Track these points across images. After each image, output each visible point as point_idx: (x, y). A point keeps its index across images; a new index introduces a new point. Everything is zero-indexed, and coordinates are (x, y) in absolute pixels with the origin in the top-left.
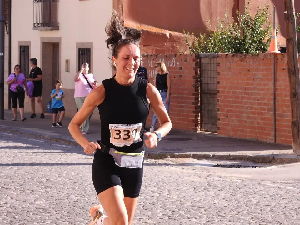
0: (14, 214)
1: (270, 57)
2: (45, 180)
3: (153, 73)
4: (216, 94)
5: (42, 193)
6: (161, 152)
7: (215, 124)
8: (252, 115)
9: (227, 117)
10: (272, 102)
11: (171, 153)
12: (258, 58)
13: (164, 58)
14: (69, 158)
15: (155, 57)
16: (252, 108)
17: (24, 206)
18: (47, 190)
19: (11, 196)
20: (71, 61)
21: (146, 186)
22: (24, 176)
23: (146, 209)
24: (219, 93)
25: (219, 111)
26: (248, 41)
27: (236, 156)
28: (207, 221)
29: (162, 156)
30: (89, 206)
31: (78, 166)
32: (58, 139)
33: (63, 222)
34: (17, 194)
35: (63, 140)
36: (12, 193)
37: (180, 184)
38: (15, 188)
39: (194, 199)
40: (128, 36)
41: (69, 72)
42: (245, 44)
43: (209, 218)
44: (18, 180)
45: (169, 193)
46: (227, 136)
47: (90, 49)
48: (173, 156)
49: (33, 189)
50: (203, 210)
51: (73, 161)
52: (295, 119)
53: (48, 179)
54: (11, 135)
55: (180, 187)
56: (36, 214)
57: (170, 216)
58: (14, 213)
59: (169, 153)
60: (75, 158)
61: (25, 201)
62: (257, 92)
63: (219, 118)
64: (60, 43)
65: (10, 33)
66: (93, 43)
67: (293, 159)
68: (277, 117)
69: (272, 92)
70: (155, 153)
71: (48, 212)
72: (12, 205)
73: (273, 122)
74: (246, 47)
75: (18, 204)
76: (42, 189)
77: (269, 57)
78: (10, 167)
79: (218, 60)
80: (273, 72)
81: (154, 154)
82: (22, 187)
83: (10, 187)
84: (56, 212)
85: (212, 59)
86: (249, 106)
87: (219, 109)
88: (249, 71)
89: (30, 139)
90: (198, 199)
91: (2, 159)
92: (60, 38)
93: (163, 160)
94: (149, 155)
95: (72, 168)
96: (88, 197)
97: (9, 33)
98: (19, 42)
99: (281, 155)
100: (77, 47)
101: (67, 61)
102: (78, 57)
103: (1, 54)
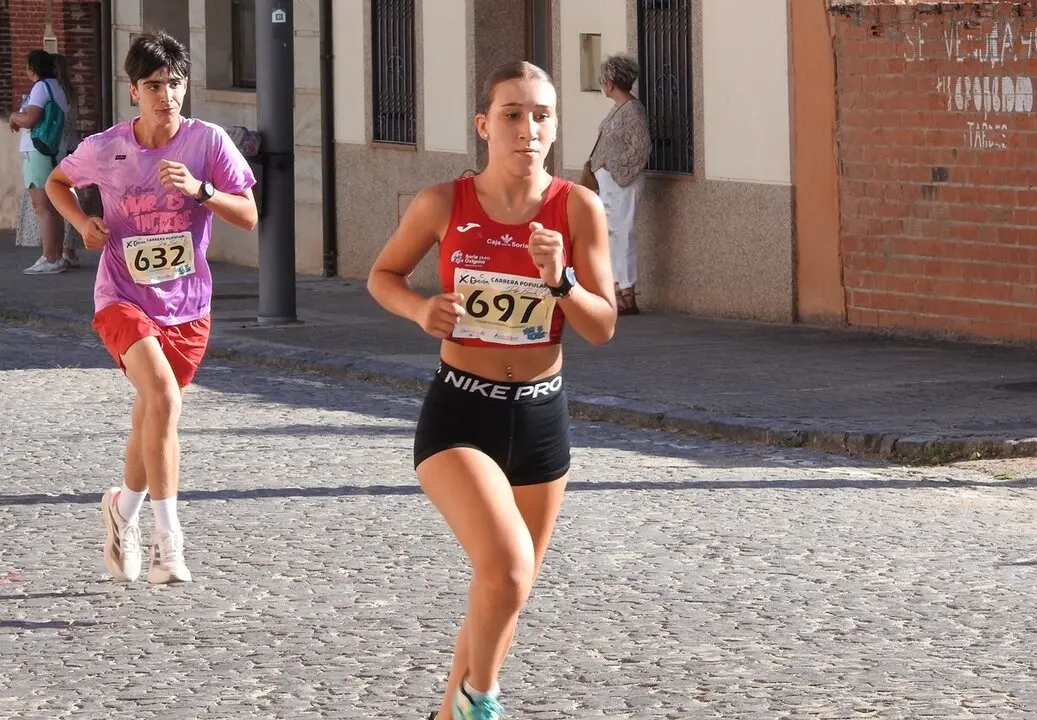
0: (269, 635)
2: (419, 539)
3: (963, 89)
5: (393, 578)
6: (944, 437)
11: (987, 438)
13: (1013, 20)
15: (973, 18)
17: (313, 615)
18: (415, 568)
19: (273, 587)
20: (603, 37)
21: (811, 551)
22: (338, 526)
23: (768, 617)
28: (972, 645)
29: (948, 453)
30: (557, 610)
33: (441, 651)
34: (295, 581)
36: (280, 577)
37: (957, 543)
38: (290, 563)
39: (976, 588)
43: (985, 636)
44: (309, 538)
45: (890, 570)
48: (993, 452)
49: (362, 564)
50: (983, 616)
53: (430, 534)
54: (318, 384)
55: (951, 554)
56: (351, 634)
57: (843, 634)
58: (272, 633)
59: (980, 441)
61: (321, 600)
70: (920, 440)
71: (396, 628)
72: (272, 611)
75: (292, 609)
76: (396, 563)
78: (287, 500)
81: (915, 444)
82: (323, 559)
83: (272, 560)
84: (427, 626)
89: (402, 401)
90: (993, 586)
91: (260, 475)
93: (950, 467)
94: (894, 448)
96: (567, 586)
101: (588, 41)
102: (635, 20)
103: (278, 16)
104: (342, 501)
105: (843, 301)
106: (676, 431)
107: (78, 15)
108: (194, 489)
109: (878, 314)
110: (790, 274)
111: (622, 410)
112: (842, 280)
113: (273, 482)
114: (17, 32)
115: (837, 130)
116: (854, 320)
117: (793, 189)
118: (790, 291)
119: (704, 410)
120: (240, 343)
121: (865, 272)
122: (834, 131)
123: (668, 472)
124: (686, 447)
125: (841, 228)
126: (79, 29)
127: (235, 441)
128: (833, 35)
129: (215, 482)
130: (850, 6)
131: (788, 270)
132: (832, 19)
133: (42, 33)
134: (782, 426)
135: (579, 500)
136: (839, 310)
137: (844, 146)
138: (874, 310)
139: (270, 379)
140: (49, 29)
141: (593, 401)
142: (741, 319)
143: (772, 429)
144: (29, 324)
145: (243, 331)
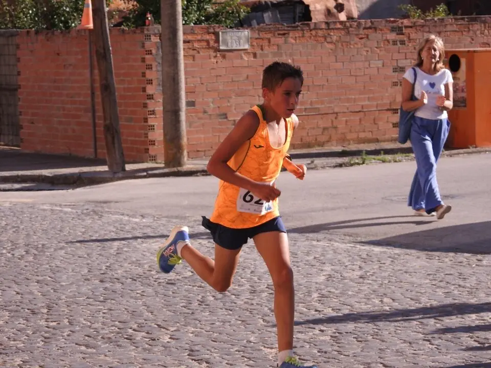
1: (85, 33)
4: (16, 90)
7: (17, 135)
8: (64, 120)
9: (33, 123)
10: (89, 99)
12: (70, 36)
16: (64, 109)
24: (20, 88)
25: (21, 115)
26: (65, 8)
27: (27, 176)
42: (60, 14)
46: (33, 152)
52: (108, 122)
62: (70, 85)
63: (21, 126)
67: (106, 178)
68: (97, 121)
69: (88, 84)
73: (92, 128)
74: (63, 19)
77: (83, 34)
79: (17, 40)
80: (88, 55)
85: (10, 38)
86: (60, 105)
87: (21, 112)
88: (58, 54)
99: (90, 173)
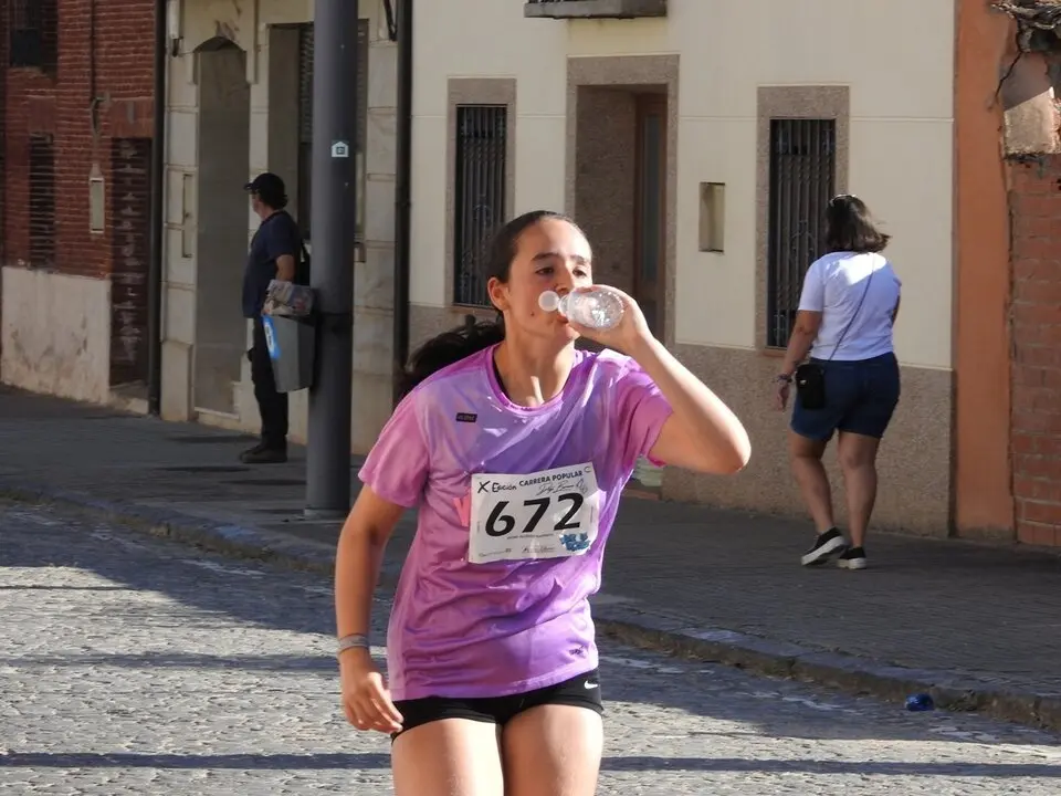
14: (640, 730)
20: (728, 190)
31: (673, 777)
32: (622, 624)
35: (644, 630)
40: (1044, 47)
41: (721, 251)
47: (832, 123)
51: (661, 748)
60: (674, 730)
64: (671, 92)
65: (403, 33)
66: (847, 88)
78: (287, 775)
91: (262, 733)
92: (672, 63)
95: (639, 788)
97: (400, 35)
98: (455, 85)
100: (760, 115)
101: (710, 191)
102: (767, 167)
103: (339, 150)
104: (363, 781)
105: (1011, 513)
106: (810, 680)
107: (129, 153)
108: (170, 752)
109: (1055, 530)
110: (947, 479)
111: (741, 649)
112: (1011, 487)
113: (277, 745)
114: (61, 172)
115: (1010, 304)
116: (1024, 537)
117: (954, 375)
118: (946, 499)
119: (846, 654)
120: (278, 541)
121: (1042, 479)
122: (1007, 306)
123: (805, 746)
124: (826, 707)
125: (1011, 425)
126: (129, 169)
127: (241, 678)
128: (1009, 187)
129: (199, 743)
130: (1031, 155)
131: (945, 473)
132: (1009, 170)
133: (88, 172)
134: (950, 681)
135: (684, 788)
136: (1007, 525)
137: (1018, 325)
138: (1051, 526)
139: (308, 589)
140: (95, 169)
141: (705, 636)
142: (885, 530)
143: (937, 685)
144: (37, 508)
145: (285, 527)
